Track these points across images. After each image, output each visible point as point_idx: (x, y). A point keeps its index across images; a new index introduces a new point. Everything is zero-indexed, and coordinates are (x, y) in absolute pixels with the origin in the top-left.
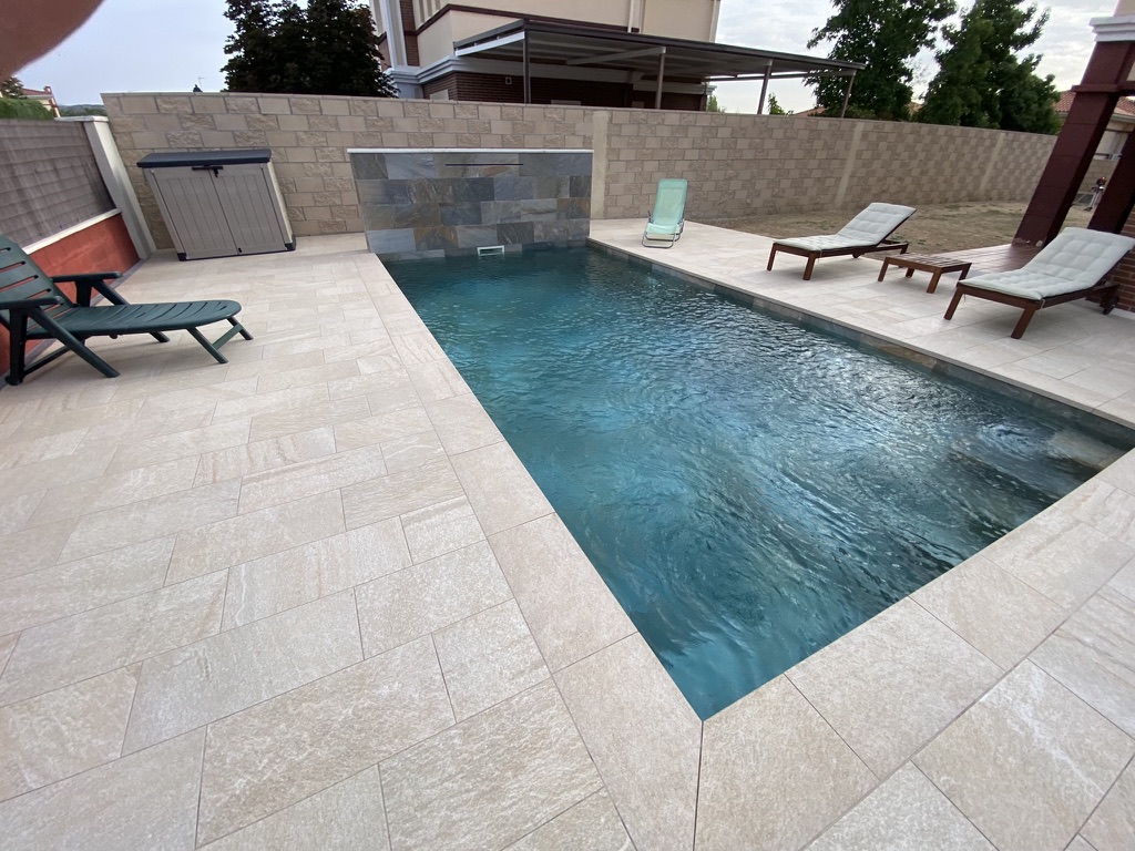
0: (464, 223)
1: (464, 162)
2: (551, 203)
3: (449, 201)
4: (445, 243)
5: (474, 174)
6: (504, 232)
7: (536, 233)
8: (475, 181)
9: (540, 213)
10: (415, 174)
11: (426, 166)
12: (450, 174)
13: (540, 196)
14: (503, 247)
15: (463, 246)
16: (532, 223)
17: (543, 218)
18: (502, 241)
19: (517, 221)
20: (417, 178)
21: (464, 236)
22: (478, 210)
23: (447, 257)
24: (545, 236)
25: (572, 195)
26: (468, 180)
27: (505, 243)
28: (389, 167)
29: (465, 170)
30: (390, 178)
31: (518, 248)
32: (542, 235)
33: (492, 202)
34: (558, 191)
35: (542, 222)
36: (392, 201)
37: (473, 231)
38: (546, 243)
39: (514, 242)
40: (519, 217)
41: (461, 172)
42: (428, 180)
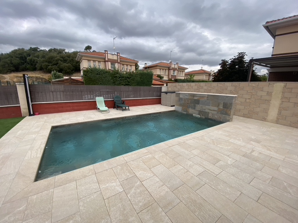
0: (191, 108)
1: (194, 95)
2: (216, 108)
3: (189, 103)
4: (186, 111)
5: (196, 98)
6: (200, 112)
7: (209, 115)
8: (195, 100)
9: (211, 110)
10: (184, 97)
11: (186, 95)
12: (190, 97)
13: (212, 106)
14: (199, 116)
15: (190, 113)
17: (212, 112)
18: (199, 114)
19: (204, 111)
21: (191, 111)
22: (195, 106)
25: (224, 107)
28: (180, 95)
29: (194, 97)
30: (180, 97)
31: (204, 117)
32: (211, 116)
33: (198, 105)
34: (219, 106)
36: (179, 101)
37: (193, 111)
39: (203, 115)
42: (186, 98)
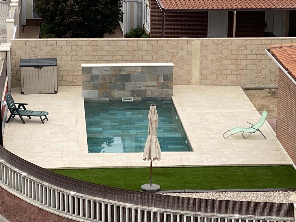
0: (118, 89)
1: (120, 69)
2: (155, 83)
3: (113, 81)
4: (109, 96)
5: (123, 73)
6: (133, 93)
7: (147, 94)
8: (123, 75)
9: (149, 86)
11: (106, 70)
12: (114, 73)
13: (149, 80)
14: (133, 98)
15: (117, 97)
16: (146, 90)
17: (152, 88)
18: (132, 96)
19: (139, 89)
20: (102, 74)
21: (117, 93)
22: (124, 85)
23: (109, 100)
24: (152, 95)
25: (164, 80)
26: (121, 75)
27: (134, 96)
28: (93, 71)
29: (120, 72)
30: (93, 74)
31: (139, 99)
32: (150, 94)
33: (129, 82)
34: (158, 79)
35: (150, 90)
36: (93, 81)
37: (121, 92)
38: (152, 98)
39: (137, 96)
40: (141, 88)
41: (118, 72)
42: (106, 75)
